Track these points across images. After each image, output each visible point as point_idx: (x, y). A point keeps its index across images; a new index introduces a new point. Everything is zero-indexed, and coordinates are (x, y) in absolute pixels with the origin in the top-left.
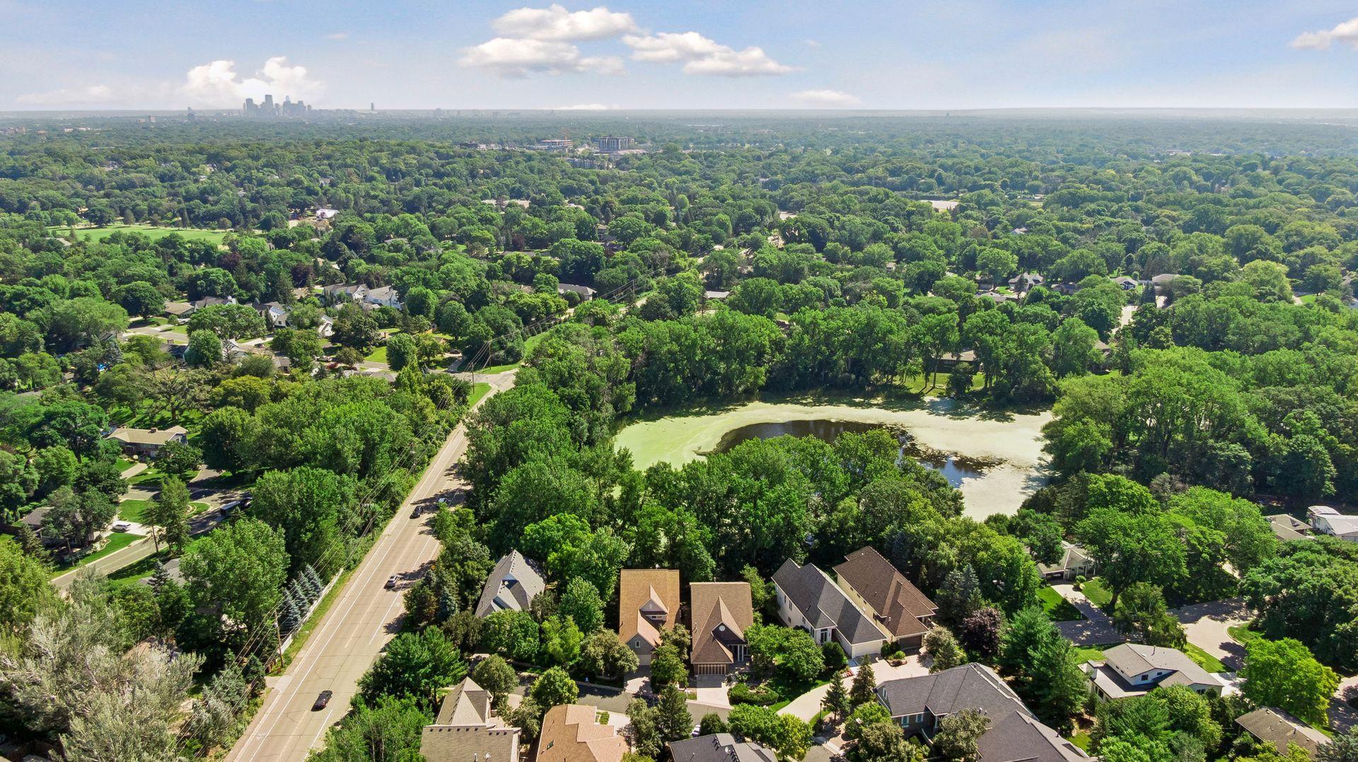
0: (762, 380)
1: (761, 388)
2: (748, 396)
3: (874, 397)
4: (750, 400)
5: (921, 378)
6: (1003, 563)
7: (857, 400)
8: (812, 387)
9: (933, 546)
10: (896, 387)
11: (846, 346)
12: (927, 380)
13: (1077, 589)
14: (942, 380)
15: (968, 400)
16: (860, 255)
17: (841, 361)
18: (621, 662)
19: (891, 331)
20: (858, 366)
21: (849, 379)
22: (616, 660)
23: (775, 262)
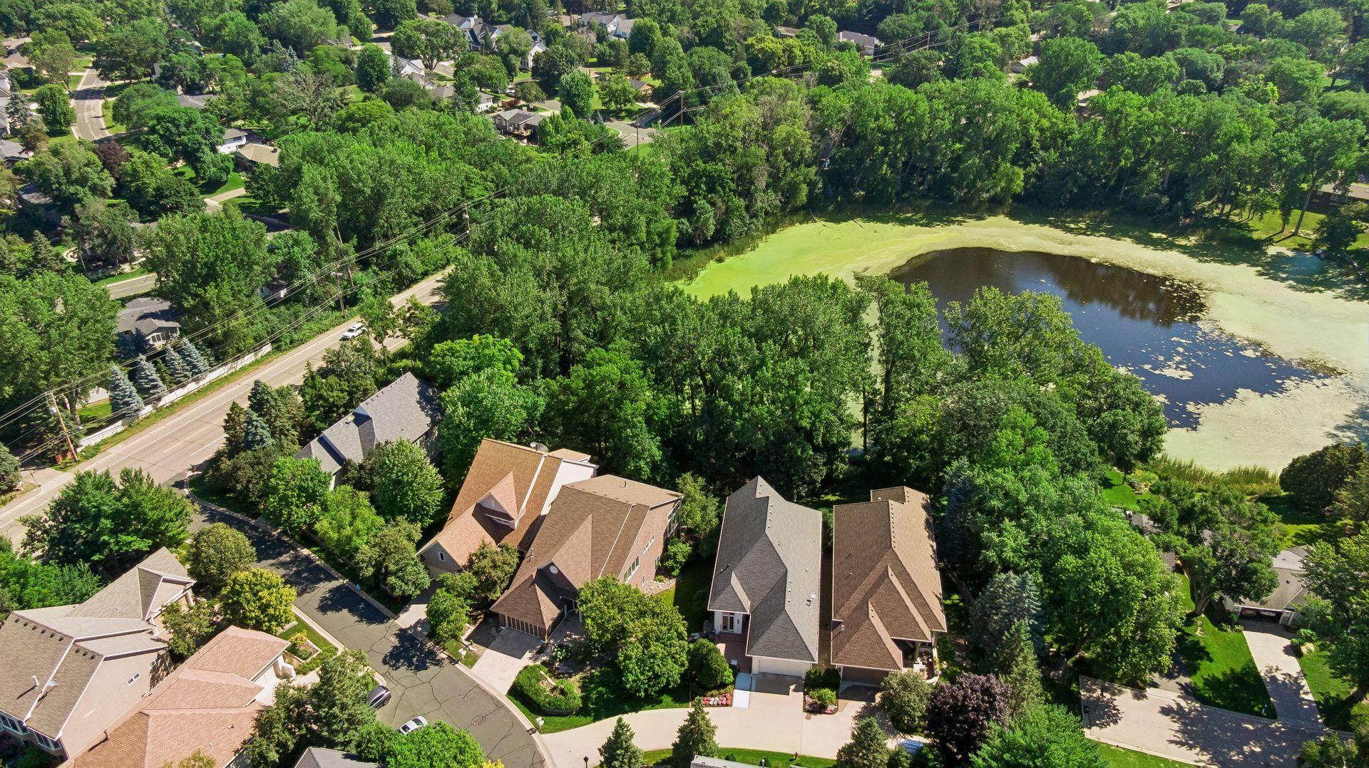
0: (1018, 185)
1: (1016, 197)
2: (994, 206)
3: (1184, 232)
4: (993, 212)
5: (1274, 217)
6: (1100, 588)
7: (1155, 235)
8: (1099, 206)
9: (996, 519)
10: (1233, 224)
11: (1164, 152)
12: (1286, 221)
13: (1294, 651)
14: (1310, 225)
15: (1342, 262)
16: (1291, 24)
17: (1155, 173)
18: (392, 580)
19: (1239, 138)
20: (1177, 186)
21: (1158, 201)
22: (388, 573)
23: (1141, 23)
